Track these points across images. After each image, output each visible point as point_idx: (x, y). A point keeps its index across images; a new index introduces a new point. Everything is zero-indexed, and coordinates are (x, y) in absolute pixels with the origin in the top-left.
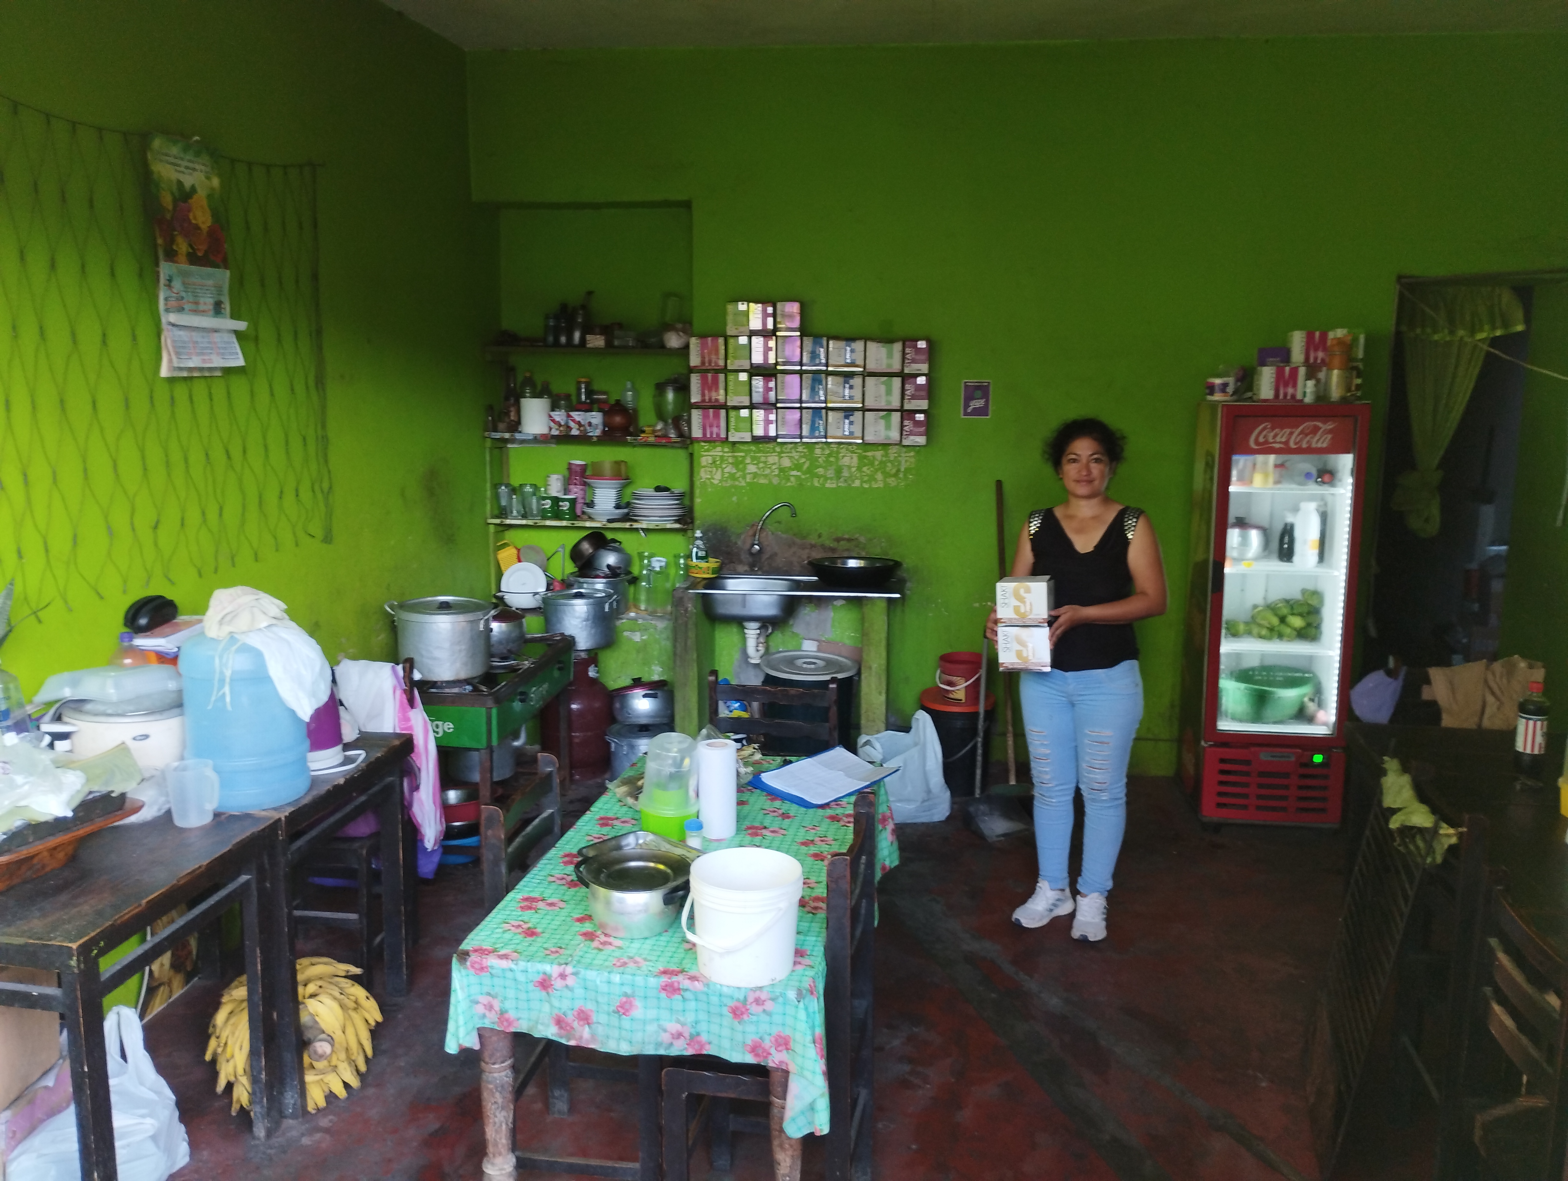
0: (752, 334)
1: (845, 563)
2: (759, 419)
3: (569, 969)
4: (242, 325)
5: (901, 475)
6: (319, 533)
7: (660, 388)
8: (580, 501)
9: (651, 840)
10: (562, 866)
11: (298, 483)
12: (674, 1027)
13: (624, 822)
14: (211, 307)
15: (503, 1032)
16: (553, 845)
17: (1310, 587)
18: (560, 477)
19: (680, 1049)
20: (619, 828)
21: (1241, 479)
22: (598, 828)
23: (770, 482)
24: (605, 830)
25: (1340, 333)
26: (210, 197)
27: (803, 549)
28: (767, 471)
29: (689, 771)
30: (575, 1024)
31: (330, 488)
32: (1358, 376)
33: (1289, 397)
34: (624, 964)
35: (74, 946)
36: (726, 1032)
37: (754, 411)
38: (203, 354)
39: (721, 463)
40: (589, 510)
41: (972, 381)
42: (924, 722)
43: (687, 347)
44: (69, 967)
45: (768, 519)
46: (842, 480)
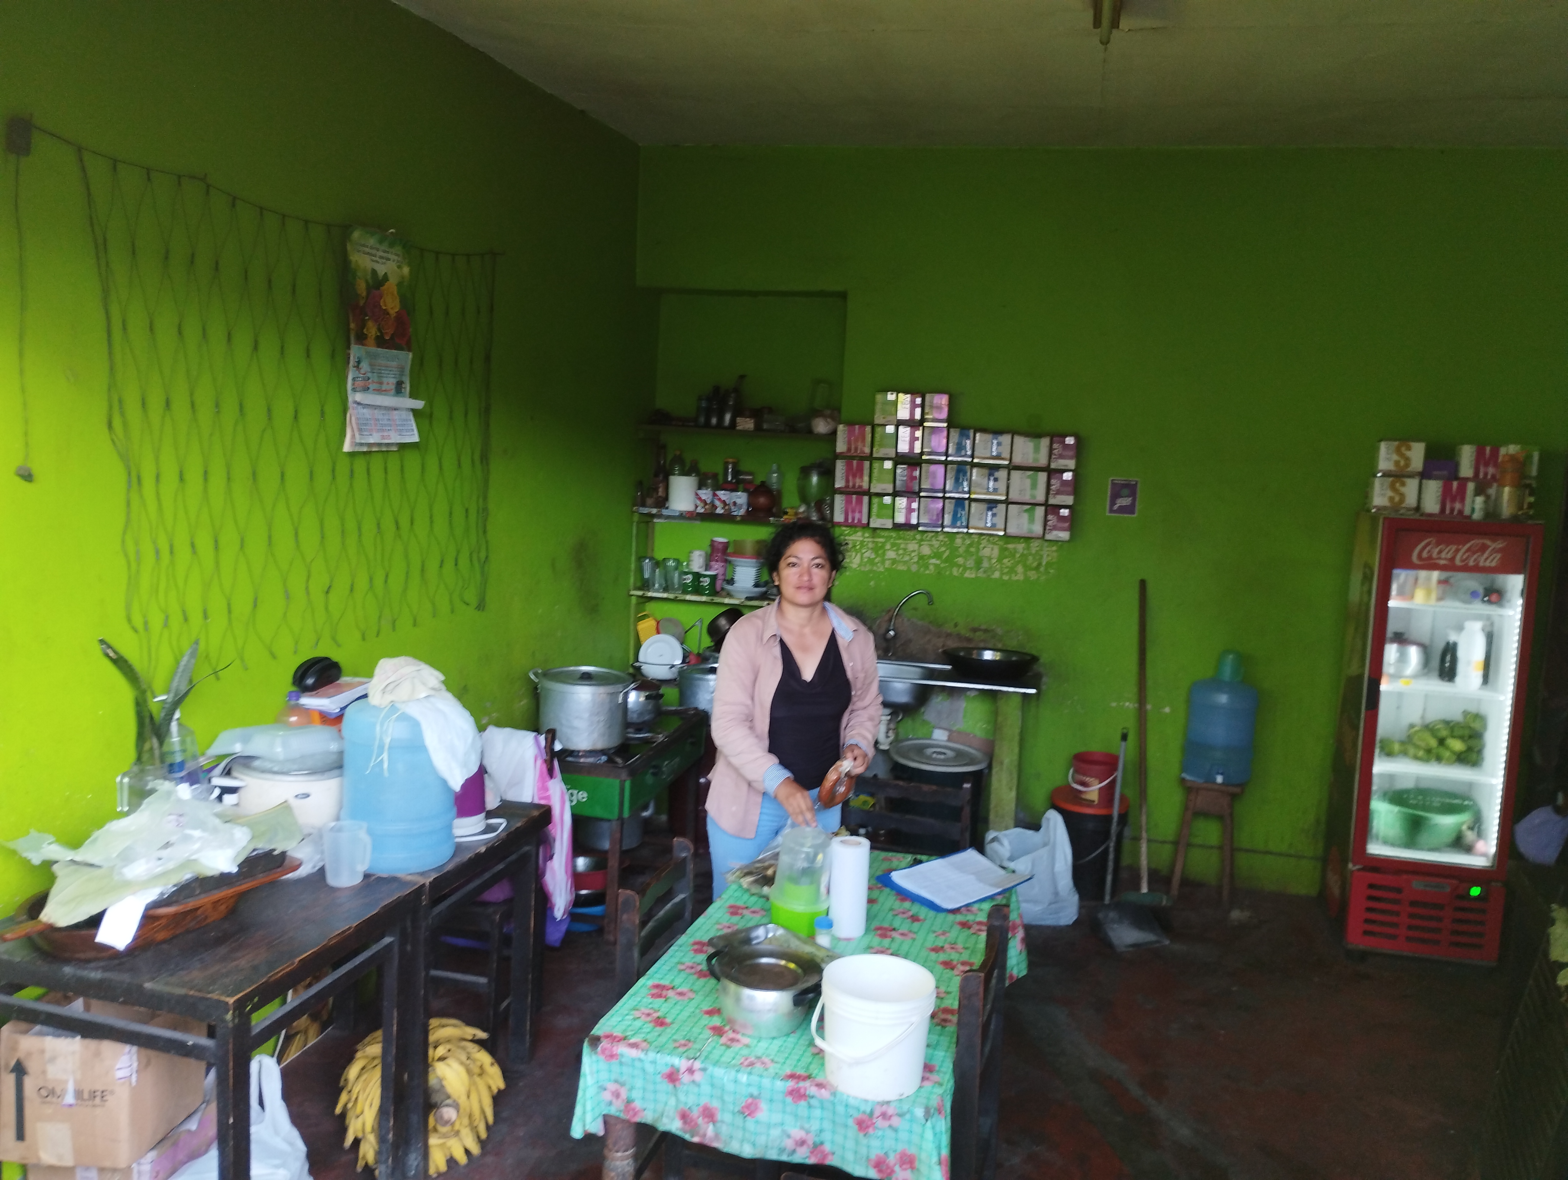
0: (899, 423)
1: (981, 655)
2: (900, 506)
3: (697, 1065)
4: (419, 404)
5: (1042, 569)
6: (474, 601)
7: (805, 472)
8: (720, 577)
9: (781, 935)
10: (691, 954)
11: (458, 552)
12: (797, 1133)
13: (754, 912)
14: (393, 387)
15: (628, 1121)
16: (683, 931)
17: (1473, 709)
18: (703, 553)
19: (802, 1156)
20: (749, 920)
21: (1401, 594)
22: (727, 916)
23: (909, 570)
24: (735, 919)
25: (1512, 449)
26: (400, 285)
27: (939, 637)
28: (907, 558)
29: (822, 867)
30: (700, 1121)
31: (487, 557)
32: (1531, 495)
33: (1456, 513)
34: (752, 1064)
35: (231, 1000)
36: (850, 1144)
37: (897, 499)
38: (383, 430)
39: (861, 548)
40: (729, 587)
41: (1120, 479)
42: (1055, 822)
43: (834, 433)
44: (224, 1021)
45: (904, 605)
46: (982, 570)
